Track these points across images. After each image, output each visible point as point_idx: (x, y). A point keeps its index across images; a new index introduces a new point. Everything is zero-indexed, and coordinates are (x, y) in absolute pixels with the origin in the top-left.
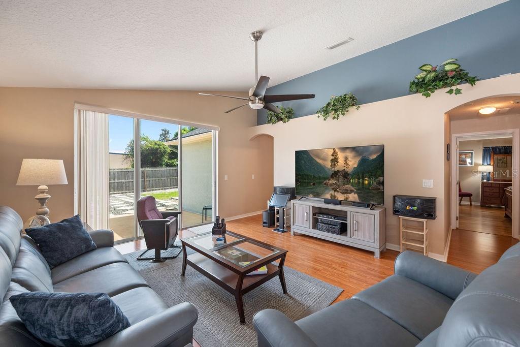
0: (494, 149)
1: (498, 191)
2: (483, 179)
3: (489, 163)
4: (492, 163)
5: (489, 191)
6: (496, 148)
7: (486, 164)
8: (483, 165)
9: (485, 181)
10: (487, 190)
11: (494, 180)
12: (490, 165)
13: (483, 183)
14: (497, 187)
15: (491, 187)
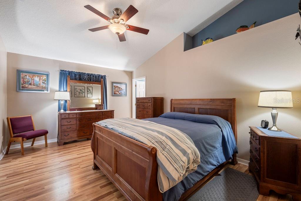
0: (70, 73)
1: (75, 123)
2: (59, 109)
3: (65, 90)
4: (68, 90)
5: (66, 124)
6: (72, 72)
7: (62, 90)
8: (59, 91)
9: (62, 111)
10: (65, 122)
11: (71, 110)
12: (67, 91)
13: (60, 115)
14: (75, 118)
15: (69, 118)
